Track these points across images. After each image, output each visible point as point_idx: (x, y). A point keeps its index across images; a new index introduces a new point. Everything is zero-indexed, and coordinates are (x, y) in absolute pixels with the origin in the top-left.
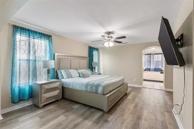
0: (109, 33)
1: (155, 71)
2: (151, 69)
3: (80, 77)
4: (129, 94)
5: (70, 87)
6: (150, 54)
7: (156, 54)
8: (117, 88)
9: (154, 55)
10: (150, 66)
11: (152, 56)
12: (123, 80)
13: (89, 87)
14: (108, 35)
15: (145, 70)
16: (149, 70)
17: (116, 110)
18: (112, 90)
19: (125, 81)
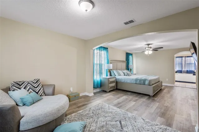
0: (149, 45)
1: (187, 73)
2: (182, 71)
3: (125, 75)
4: (164, 89)
5: (123, 81)
6: (182, 57)
7: (188, 57)
8: (156, 83)
9: (186, 58)
10: (182, 68)
11: (183, 58)
12: (159, 78)
13: (138, 81)
14: (148, 46)
15: (176, 72)
16: (180, 72)
17: (157, 96)
18: (154, 84)
19: (161, 80)
